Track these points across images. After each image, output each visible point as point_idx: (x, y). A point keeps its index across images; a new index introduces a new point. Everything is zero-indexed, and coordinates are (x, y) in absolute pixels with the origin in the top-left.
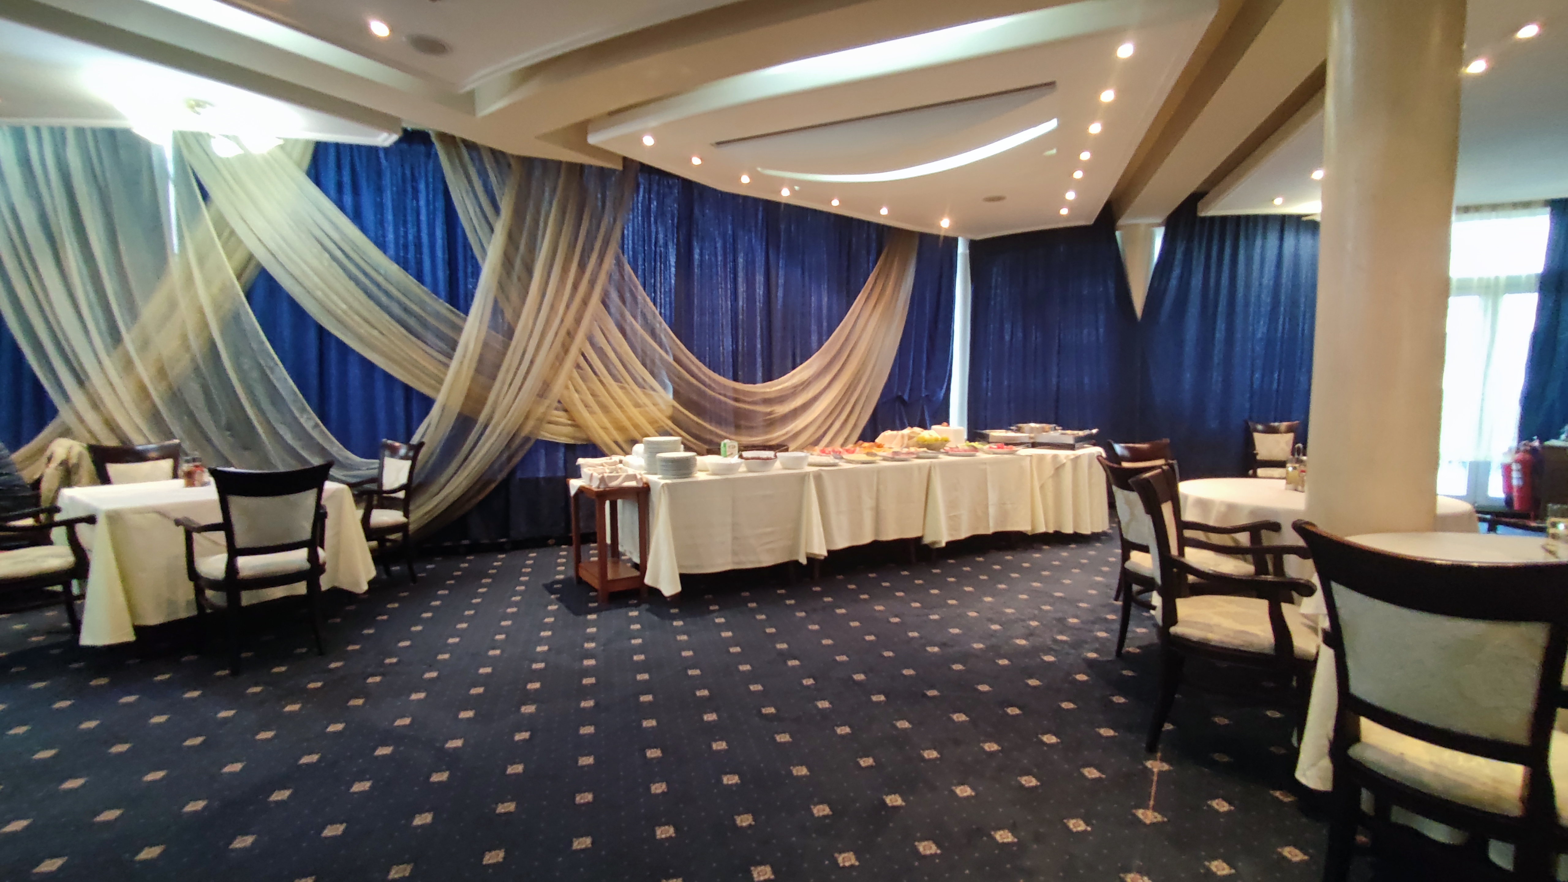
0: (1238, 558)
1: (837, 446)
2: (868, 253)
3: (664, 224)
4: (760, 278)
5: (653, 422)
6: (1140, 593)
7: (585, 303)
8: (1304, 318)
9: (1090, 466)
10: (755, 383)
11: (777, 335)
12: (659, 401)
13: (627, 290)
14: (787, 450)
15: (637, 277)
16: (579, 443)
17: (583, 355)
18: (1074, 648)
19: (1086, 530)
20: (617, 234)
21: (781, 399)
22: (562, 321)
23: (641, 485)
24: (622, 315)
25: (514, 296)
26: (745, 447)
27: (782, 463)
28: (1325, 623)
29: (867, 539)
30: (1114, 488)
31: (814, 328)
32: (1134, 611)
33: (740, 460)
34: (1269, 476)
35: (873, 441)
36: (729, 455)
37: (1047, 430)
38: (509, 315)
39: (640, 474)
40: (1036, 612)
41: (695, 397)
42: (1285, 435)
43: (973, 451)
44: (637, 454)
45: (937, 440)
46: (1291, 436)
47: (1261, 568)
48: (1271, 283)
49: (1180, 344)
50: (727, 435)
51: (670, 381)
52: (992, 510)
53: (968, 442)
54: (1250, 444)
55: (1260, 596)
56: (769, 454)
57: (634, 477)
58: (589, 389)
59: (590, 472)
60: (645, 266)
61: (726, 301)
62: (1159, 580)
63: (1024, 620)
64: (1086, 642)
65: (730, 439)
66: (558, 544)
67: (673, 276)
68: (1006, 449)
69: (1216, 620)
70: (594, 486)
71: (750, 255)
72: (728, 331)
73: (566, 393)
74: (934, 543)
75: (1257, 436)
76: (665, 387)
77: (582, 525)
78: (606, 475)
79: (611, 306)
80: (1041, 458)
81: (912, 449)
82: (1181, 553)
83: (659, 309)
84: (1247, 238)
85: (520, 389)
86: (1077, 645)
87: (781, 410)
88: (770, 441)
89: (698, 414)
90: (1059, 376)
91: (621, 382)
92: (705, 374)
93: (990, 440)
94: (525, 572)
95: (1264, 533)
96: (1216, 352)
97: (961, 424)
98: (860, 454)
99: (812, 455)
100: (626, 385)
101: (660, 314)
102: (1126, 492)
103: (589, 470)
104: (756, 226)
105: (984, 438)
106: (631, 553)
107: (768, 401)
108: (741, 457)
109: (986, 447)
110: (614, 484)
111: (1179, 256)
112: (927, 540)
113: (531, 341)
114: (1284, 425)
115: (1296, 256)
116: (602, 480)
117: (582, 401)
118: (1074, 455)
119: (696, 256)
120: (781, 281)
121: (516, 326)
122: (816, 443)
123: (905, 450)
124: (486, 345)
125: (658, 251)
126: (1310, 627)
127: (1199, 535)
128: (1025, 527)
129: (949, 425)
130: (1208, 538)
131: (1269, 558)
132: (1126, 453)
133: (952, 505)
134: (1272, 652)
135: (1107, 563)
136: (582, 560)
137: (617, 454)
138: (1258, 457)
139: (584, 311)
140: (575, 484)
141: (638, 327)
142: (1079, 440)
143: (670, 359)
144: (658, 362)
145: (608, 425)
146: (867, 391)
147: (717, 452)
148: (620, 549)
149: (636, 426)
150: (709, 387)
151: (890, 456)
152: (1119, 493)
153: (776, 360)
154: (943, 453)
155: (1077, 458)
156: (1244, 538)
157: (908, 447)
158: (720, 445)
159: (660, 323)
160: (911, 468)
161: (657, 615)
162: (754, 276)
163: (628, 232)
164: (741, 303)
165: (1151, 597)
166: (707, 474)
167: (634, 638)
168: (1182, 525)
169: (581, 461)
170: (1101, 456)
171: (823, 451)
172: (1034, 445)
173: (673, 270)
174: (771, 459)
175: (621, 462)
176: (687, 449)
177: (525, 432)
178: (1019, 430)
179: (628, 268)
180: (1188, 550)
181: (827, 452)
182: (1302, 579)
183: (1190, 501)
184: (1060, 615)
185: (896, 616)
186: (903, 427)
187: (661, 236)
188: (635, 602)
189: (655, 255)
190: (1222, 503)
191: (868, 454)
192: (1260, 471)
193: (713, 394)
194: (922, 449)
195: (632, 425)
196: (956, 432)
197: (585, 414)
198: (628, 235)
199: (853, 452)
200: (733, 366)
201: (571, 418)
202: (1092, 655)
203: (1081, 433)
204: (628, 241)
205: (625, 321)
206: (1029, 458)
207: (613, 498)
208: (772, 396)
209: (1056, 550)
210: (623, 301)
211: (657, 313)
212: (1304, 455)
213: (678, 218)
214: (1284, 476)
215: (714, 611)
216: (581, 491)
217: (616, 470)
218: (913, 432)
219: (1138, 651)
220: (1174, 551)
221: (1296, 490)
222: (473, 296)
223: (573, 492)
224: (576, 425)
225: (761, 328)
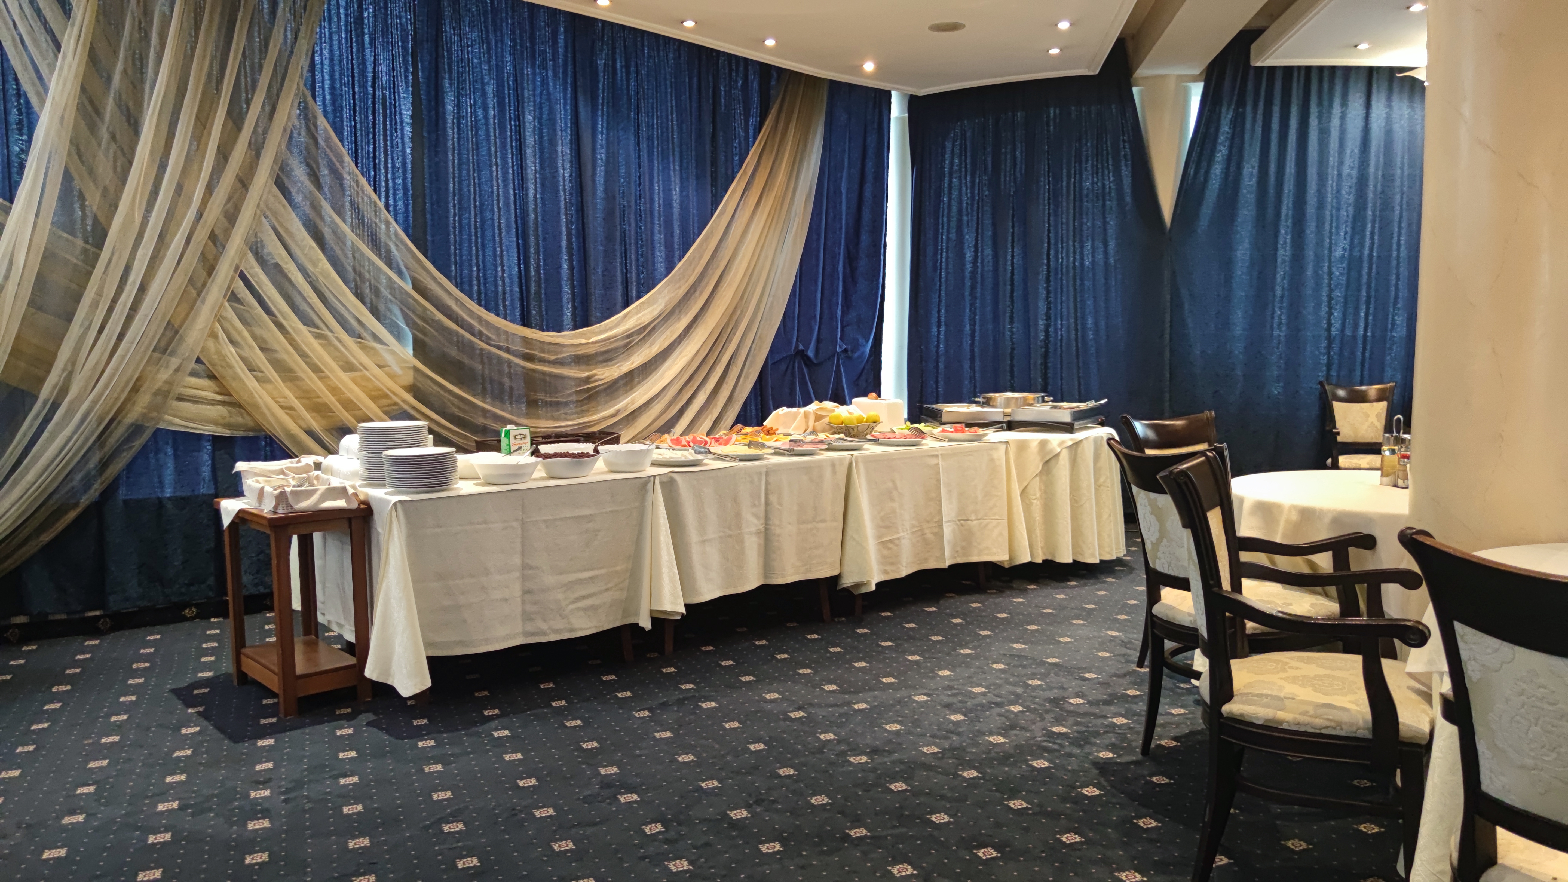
0: (1315, 593)
1: (701, 433)
2: (747, 115)
3: (388, 45)
4: (564, 150)
5: (378, 396)
6: (1175, 652)
7: (244, 182)
8: (1400, 227)
9: (1097, 457)
10: (560, 330)
11: (596, 249)
12: (389, 359)
13: (322, 163)
14: (616, 440)
15: (342, 141)
16: (240, 434)
17: (243, 277)
18: (1081, 747)
19: (1092, 558)
20: (301, 62)
21: (606, 356)
22: (200, 215)
23: (354, 505)
24: (316, 207)
25: (104, 167)
26: (543, 437)
27: (607, 463)
28: (1446, 686)
29: (751, 582)
30: (1135, 489)
31: (659, 237)
32: (1166, 682)
33: (534, 459)
34: (1354, 466)
35: (760, 423)
36: (515, 451)
37: (1031, 402)
38: (94, 200)
39: (353, 487)
40: (1019, 690)
41: (453, 352)
42: (1375, 404)
43: (917, 437)
44: (348, 451)
45: (860, 420)
46: (1384, 404)
47: (1348, 606)
48: (1354, 173)
49: (1227, 265)
50: (514, 418)
51: (408, 325)
52: (947, 530)
53: (908, 423)
54: (1327, 417)
55: (1348, 649)
56: (588, 448)
57: (342, 492)
58: (255, 337)
59: (260, 486)
60: (355, 120)
61: (506, 186)
62: (1204, 631)
63: (998, 705)
64: (1097, 734)
65: (517, 424)
66: (205, 614)
67: (407, 140)
68: (968, 433)
69: (1290, 689)
70: (267, 508)
71: (545, 110)
72: (510, 240)
73: (211, 344)
74: (858, 585)
75: (1336, 405)
76: (398, 336)
77: (246, 579)
78: (288, 489)
79: (294, 192)
80: (1022, 446)
81: (822, 436)
82: (1237, 587)
83: (383, 200)
84: (1320, 104)
85: (121, 337)
86: (1083, 739)
87: (607, 374)
88: (589, 427)
89: (459, 383)
90: (1048, 318)
91: (317, 327)
92: (471, 313)
93: (945, 419)
94: (138, 669)
95: (1352, 550)
96: (1279, 277)
97: (898, 395)
98: (737, 447)
99: (658, 448)
100: (326, 332)
101: (387, 206)
102: (1153, 495)
103: (258, 482)
104: (554, 59)
105: (935, 417)
106: (340, 626)
107: (583, 360)
108: (535, 453)
109: (937, 430)
110: (305, 504)
111: (1225, 128)
112: (848, 581)
113: (140, 252)
114: (1373, 390)
115: (1389, 132)
116: (281, 497)
117: (244, 359)
118: (1071, 440)
119: (450, 108)
120: (601, 156)
121: (110, 224)
122: (667, 428)
123: (810, 438)
124: (48, 256)
125: (379, 93)
126: (1419, 693)
127: (1260, 558)
128: (999, 555)
129: (879, 396)
130: (1272, 562)
131: (1361, 591)
132: (1151, 435)
133: (886, 524)
134: (1368, 735)
135: (1126, 609)
136: (248, 642)
137: (310, 452)
138: (1339, 439)
139: (242, 198)
140: (229, 507)
141: (346, 228)
142: (1079, 416)
143: (408, 287)
144: (385, 293)
145: (297, 404)
146: (748, 342)
147: (496, 447)
148: (320, 619)
149: (348, 405)
150: (480, 335)
151: (787, 447)
152: (1142, 497)
153: (596, 292)
154: (870, 440)
155: (1077, 444)
156: (1324, 561)
157: (814, 432)
158: (498, 433)
159: (388, 223)
160: (820, 465)
161: (388, 731)
162: (553, 143)
163: (323, 58)
164: (531, 192)
165: (1192, 658)
166: (475, 484)
167: (345, 776)
168: (1237, 544)
169: (241, 466)
170: (1114, 439)
171: (677, 442)
172: (1011, 426)
173: (408, 129)
174: (588, 455)
175: (318, 466)
176: (440, 440)
177: (132, 416)
178: (987, 403)
179: (323, 123)
180: (1247, 584)
181: (684, 443)
182: (1409, 620)
183: (1247, 505)
184: (1055, 693)
185: (799, 709)
186: (807, 402)
187: (384, 68)
188: (349, 710)
189: (374, 103)
190: (1294, 507)
191: (750, 445)
192: (1343, 460)
193: (484, 345)
194: (837, 436)
195: (339, 401)
196: (891, 407)
197: (251, 382)
198: (322, 63)
199: (727, 443)
200: (522, 299)
201: (224, 391)
202: (1107, 755)
203: (1083, 406)
204: (323, 76)
205: (322, 218)
206: (1003, 446)
207: (304, 531)
208: (591, 350)
209: (1047, 591)
210: (318, 185)
211: (381, 204)
212: (1409, 433)
213: (414, 40)
214: (1378, 465)
215: (491, 718)
216: (242, 517)
217: (309, 481)
218: (822, 409)
219: (1175, 743)
220: (1226, 585)
221: (1396, 486)
222: (22, 166)
223: (226, 521)
224: (235, 405)
225: (569, 234)
